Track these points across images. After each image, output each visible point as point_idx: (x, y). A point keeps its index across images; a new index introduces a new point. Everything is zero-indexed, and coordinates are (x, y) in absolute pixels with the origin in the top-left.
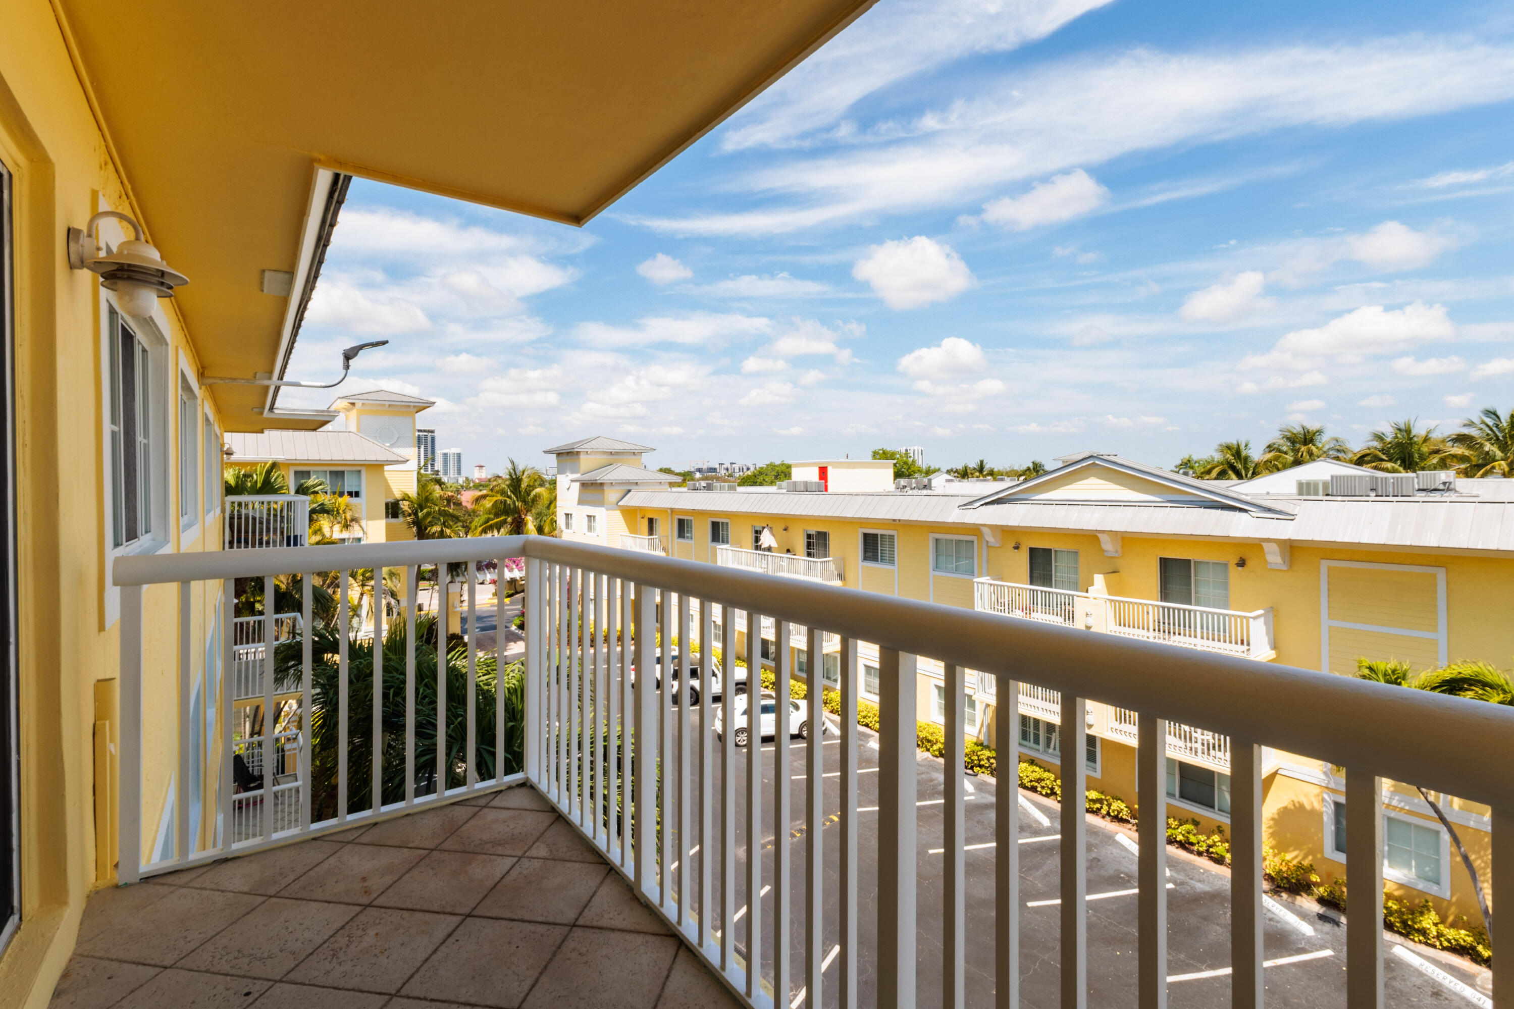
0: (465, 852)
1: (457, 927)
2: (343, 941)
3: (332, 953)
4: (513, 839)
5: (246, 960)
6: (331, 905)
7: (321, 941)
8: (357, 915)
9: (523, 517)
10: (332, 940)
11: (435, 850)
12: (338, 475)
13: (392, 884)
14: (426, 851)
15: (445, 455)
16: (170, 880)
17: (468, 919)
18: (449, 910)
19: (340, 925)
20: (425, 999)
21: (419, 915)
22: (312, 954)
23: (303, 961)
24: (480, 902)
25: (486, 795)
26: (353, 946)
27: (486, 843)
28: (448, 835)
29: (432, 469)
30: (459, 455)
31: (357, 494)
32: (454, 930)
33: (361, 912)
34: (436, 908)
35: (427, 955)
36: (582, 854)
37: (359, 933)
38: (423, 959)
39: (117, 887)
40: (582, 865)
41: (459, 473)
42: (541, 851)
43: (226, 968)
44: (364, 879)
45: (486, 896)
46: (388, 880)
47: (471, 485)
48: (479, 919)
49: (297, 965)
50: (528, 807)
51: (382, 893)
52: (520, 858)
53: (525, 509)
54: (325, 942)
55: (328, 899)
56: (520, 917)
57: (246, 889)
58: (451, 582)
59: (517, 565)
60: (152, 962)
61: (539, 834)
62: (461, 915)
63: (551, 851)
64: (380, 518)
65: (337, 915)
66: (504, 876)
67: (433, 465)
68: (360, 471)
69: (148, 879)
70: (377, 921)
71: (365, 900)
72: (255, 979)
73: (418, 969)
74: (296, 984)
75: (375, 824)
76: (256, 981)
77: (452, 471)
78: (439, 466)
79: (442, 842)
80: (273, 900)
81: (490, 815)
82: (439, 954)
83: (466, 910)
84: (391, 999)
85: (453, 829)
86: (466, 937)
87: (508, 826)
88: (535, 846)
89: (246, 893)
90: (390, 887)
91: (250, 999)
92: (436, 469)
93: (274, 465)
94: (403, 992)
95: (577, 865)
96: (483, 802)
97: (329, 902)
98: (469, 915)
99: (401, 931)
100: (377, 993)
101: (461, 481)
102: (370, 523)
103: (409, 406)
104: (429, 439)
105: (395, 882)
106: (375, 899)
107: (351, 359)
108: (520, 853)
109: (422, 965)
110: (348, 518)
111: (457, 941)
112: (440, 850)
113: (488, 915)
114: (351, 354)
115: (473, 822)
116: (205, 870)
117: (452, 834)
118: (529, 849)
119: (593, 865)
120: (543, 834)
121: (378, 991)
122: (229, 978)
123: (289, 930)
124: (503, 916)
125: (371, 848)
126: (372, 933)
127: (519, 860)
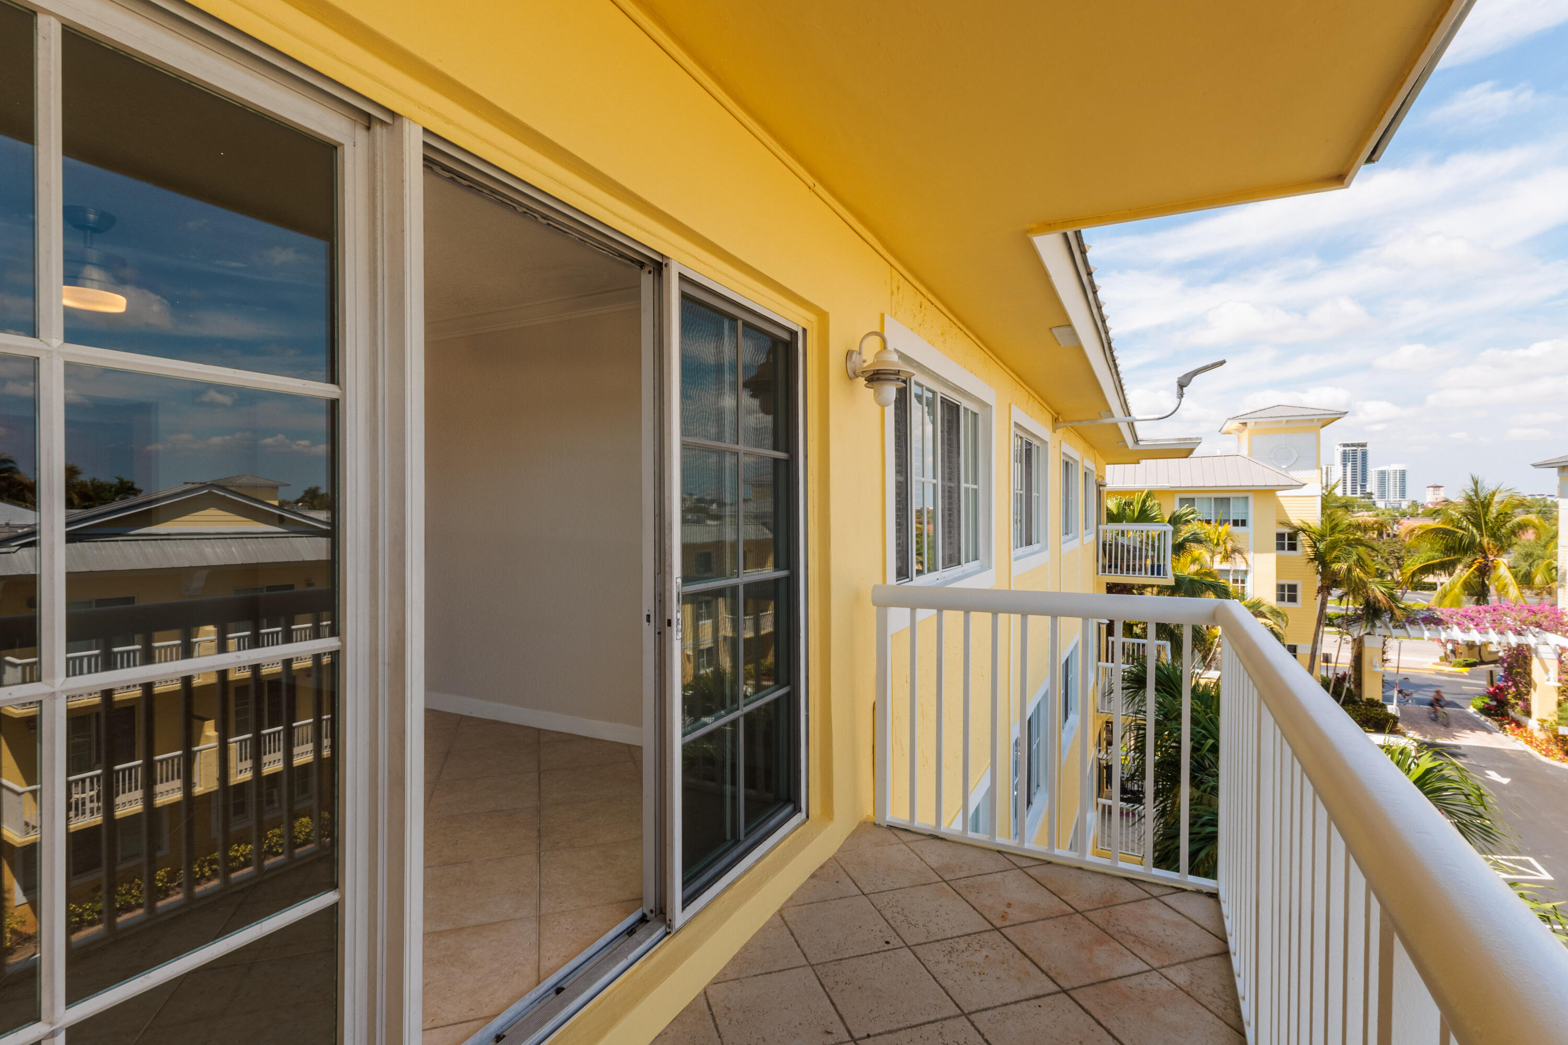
0: (1104, 931)
1: (1049, 995)
2: (962, 945)
3: (950, 949)
4: (1159, 946)
5: (902, 918)
6: (975, 912)
7: (950, 936)
8: (985, 931)
9: (1491, 558)
10: (957, 939)
11: (1080, 913)
12: (1223, 502)
13: (1026, 923)
14: (1073, 910)
15: (1383, 475)
16: (902, 835)
17: (1063, 995)
18: (1052, 974)
19: (969, 931)
20: (982, 1035)
21: (1027, 962)
22: (938, 941)
23: (930, 942)
24: (1084, 986)
25: (1166, 886)
26: (966, 954)
27: (1131, 934)
28: (1101, 906)
29: (1363, 492)
30: (1403, 474)
31: (1244, 523)
32: (1044, 996)
33: (989, 931)
34: (1043, 966)
35: (1008, 1001)
36: (1225, 1009)
37: (977, 947)
38: (1004, 1002)
39: (875, 824)
40: (1217, 1021)
41: (1403, 494)
42: (1181, 976)
43: (889, 917)
44: (1009, 905)
45: (1093, 984)
46: (1026, 917)
47: (1420, 511)
48: (1071, 1001)
49: (925, 943)
50: (1200, 923)
51: (1014, 925)
52: (1154, 969)
53: (1495, 547)
54: (952, 938)
55: (976, 906)
56: (1109, 1027)
57: (934, 866)
58: (1369, 634)
59: (1477, 625)
60: (860, 885)
61: (1192, 957)
62: (1059, 986)
63: (1192, 983)
64: (1268, 551)
65: (974, 922)
66: (1124, 977)
67: (1363, 486)
68: (1247, 498)
69: (891, 827)
70: (994, 946)
71: (998, 923)
72: (898, 935)
73: (995, 1007)
74: (916, 956)
75: (1049, 863)
76: (897, 937)
77: (1392, 494)
78: (1372, 486)
79: (1091, 910)
80: (944, 884)
81: (1155, 908)
82: (1017, 1008)
83: (1066, 985)
84: (960, 1016)
85: (1109, 903)
86: (1049, 1009)
87: (1165, 930)
88: (1178, 967)
89: (932, 869)
90: (1023, 923)
91: (887, 947)
92: (1368, 490)
93: (1150, 494)
94: (972, 1017)
95: (1210, 1017)
96: (1156, 891)
97: (975, 909)
98: (1065, 992)
99: (1005, 966)
100: (956, 1004)
101: (1405, 505)
102: (1258, 556)
103: (1312, 420)
104: (1359, 455)
105: (1030, 922)
106: (1006, 927)
107: (1185, 386)
108: (1156, 964)
109: (999, 1006)
110: (1229, 548)
111: (1040, 1006)
112: (1084, 916)
113: (1081, 1002)
114: (1185, 381)
115: (1132, 906)
116: (922, 837)
117: (1105, 907)
118: (1170, 966)
119: (1229, 1029)
120: (1197, 959)
121: (957, 1002)
122: (886, 924)
123: (938, 914)
124: (1093, 1014)
125: (1032, 881)
126: (985, 952)
127: (1150, 971)
